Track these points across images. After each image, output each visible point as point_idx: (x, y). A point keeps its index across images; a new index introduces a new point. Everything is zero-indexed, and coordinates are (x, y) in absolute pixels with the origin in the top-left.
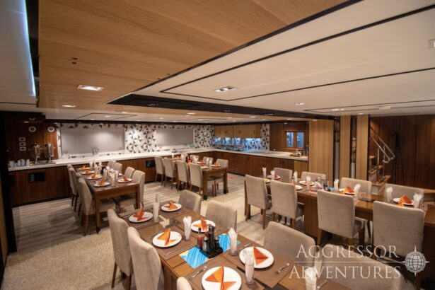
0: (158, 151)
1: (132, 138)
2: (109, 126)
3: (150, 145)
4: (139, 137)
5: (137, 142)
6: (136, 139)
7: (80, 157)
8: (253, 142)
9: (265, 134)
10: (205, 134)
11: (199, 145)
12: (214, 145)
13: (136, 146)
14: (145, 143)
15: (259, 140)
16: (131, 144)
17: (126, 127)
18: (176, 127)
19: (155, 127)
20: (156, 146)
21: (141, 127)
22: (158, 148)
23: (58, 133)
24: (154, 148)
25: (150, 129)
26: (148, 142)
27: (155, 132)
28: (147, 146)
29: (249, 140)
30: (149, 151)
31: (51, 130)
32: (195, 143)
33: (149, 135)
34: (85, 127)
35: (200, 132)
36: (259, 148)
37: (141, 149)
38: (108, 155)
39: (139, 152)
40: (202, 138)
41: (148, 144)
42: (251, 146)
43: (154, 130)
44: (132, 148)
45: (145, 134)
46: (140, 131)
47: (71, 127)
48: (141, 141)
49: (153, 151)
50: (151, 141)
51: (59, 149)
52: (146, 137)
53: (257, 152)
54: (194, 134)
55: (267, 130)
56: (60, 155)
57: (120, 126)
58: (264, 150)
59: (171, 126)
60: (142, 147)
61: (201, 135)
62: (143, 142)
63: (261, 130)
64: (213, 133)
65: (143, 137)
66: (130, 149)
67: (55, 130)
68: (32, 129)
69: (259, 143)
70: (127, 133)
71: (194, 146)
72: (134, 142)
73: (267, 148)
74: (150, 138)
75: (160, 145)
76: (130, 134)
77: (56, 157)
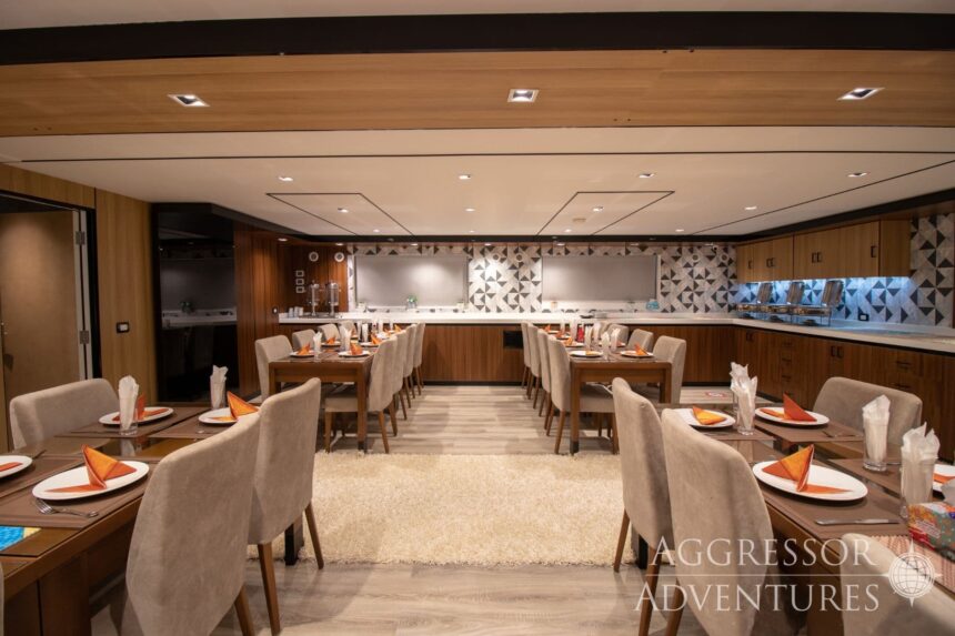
0: (546, 311)
1: (483, 276)
2: (436, 250)
3: (525, 295)
4: (499, 275)
5: (495, 287)
6: (491, 279)
7: (382, 311)
8: (877, 293)
9: (932, 259)
10: (699, 270)
11: (677, 304)
12: (732, 308)
13: (491, 296)
14: (513, 291)
15: (902, 282)
16: (479, 291)
17: (472, 253)
18: (600, 250)
19: (539, 252)
20: (540, 299)
21: (505, 252)
22: (546, 305)
23: (350, 264)
24: (536, 304)
25: (526, 257)
26: (521, 287)
27: (539, 264)
28: (517, 299)
29: (861, 285)
30: (522, 310)
31: (339, 259)
32: (660, 297)
33: (525, 272)
34: (393, 253)
35: (680, 264)
36: (904, 316)
37: (502, 304)
38: (432, 311)
39: (499, 310)
40: (687, 282)
41: (520, 292)
42: (867, 308)
43: (535, 260)
44: (483, 299)
45: (513, 267)
46: (502, 260)
47: (370, 253)
48: (502, 284)
49: (533, 310)
50: (529, 287)
51: (351, 293)
52: (517, 275)
53: (892, 333)
54: (660, 272)
55: (940, 238)
56: (351, 304)
57: (458, 248)
58: (927, 326)
59: (584, 248)
60: (506, 299)
61: (683, 274)
62: (509, 287)
63: (915, 244)
64: (732, 270)
65: (507, 276)
66: (478, 301)
67: (346, 259)
68: (314, 257)
69: (904, 296)
70: (472, 266)
71: (656, 306)
72: (488, 287)
73: (939, 318)
74: (525, 279)
75: (554, 299)
76: (479, 268)
77: (346, 309)
